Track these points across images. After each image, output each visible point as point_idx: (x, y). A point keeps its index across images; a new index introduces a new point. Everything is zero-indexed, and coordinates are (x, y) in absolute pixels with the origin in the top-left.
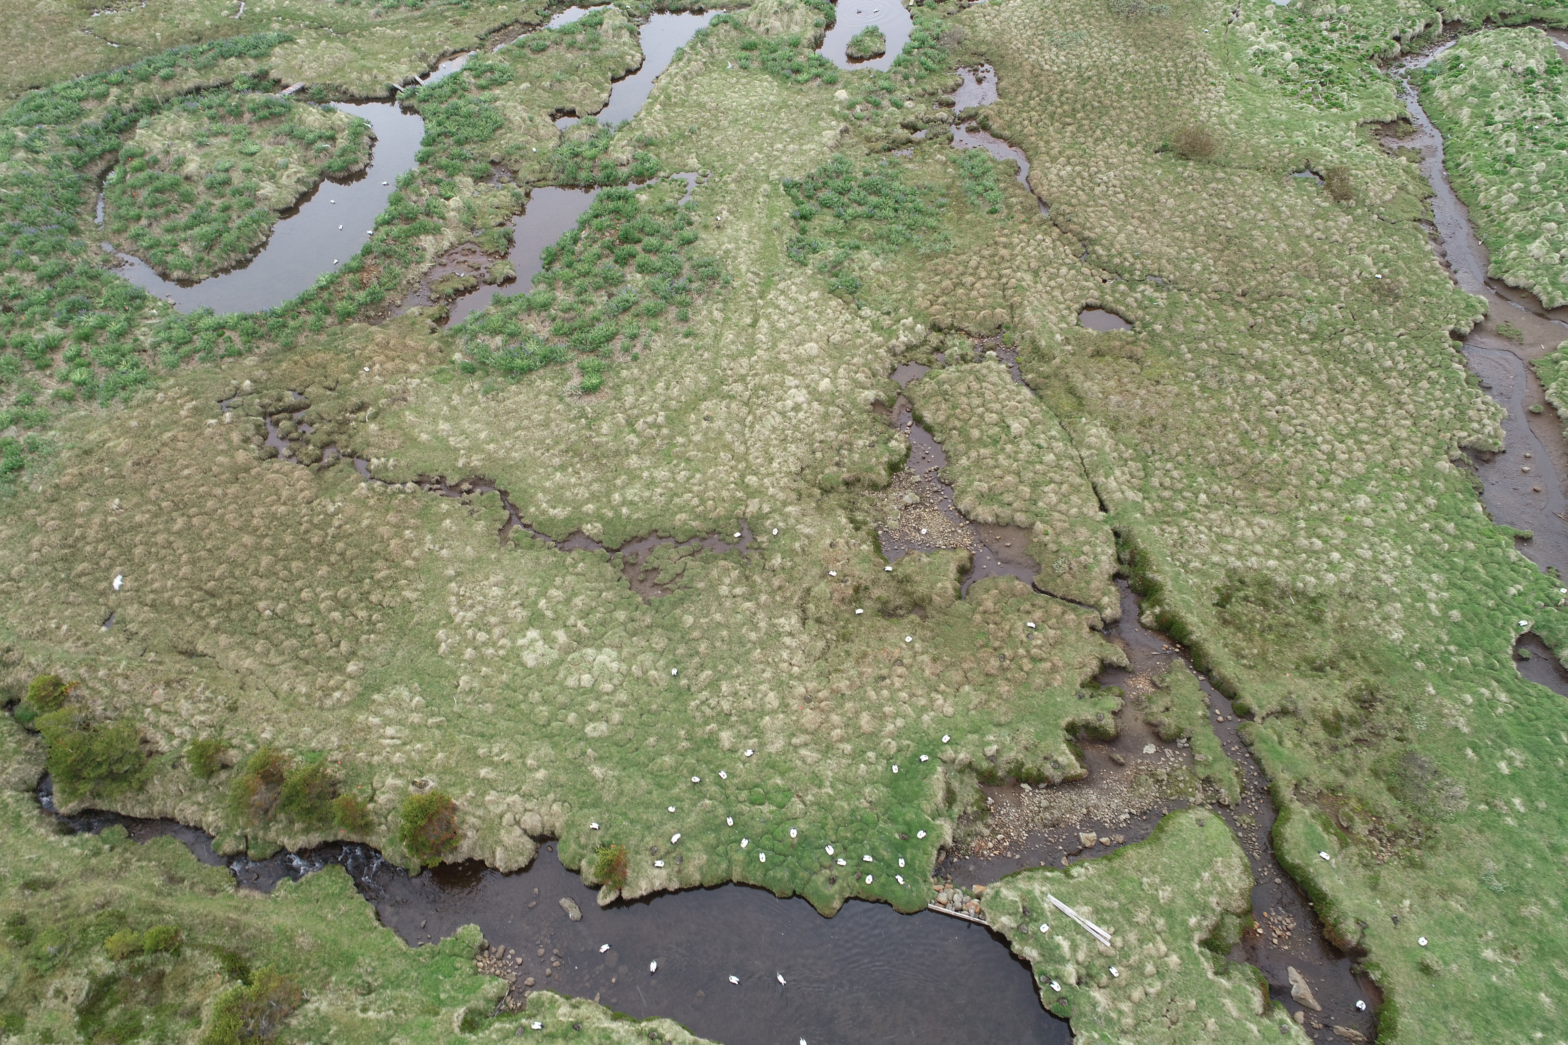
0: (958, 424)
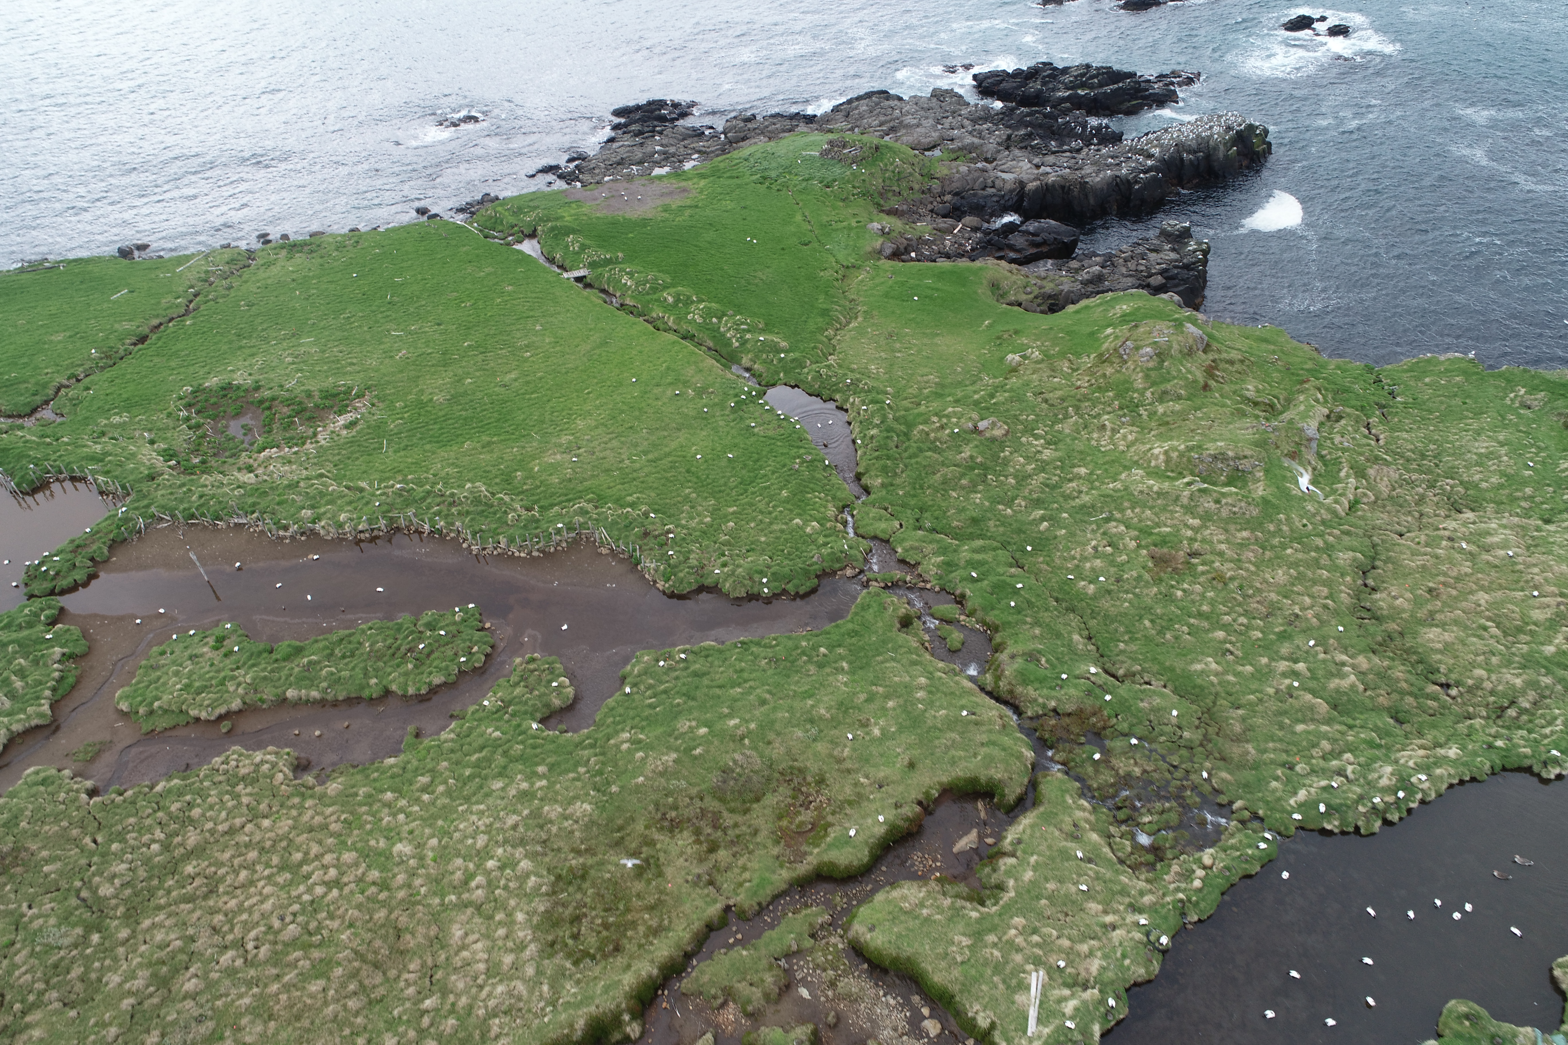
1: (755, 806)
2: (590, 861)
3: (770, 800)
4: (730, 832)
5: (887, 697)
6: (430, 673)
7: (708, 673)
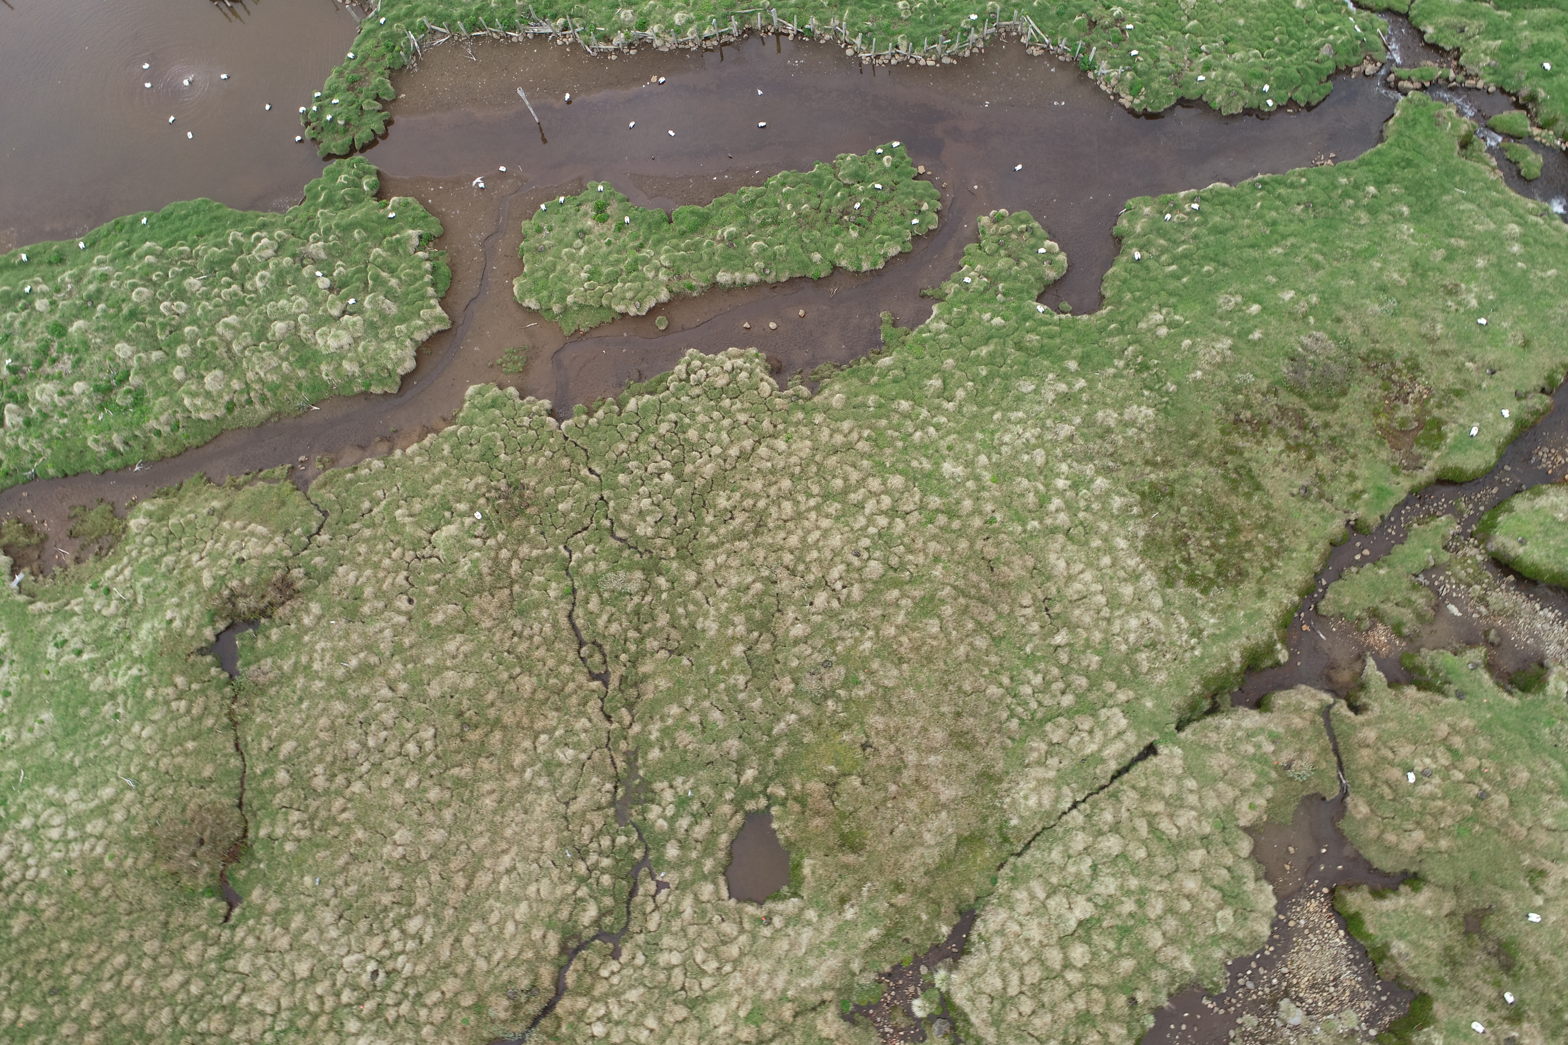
0: (1121, 1000)
1: (1342, 400)
2: (1173, 475)
3: (1358, 392)
4: (1320, 433)
5: (1472, 253)
6: (882, 242)
7: (1233, 228)
